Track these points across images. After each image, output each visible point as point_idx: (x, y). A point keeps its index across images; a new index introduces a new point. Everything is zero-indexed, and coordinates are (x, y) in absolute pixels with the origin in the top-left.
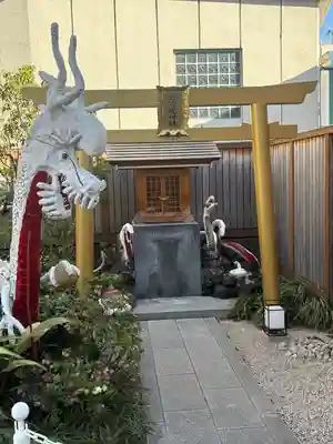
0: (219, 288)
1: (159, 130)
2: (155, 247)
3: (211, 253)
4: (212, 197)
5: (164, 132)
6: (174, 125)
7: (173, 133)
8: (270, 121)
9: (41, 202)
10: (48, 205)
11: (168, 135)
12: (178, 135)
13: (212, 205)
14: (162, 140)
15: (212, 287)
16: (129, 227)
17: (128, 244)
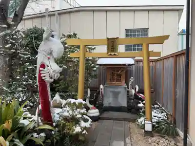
0: (133, 110)
1: (108, 53)
2: (111, 94)
3: (131, 97)
4: (132, 78)
5: (109, 54)
6: (113, 51)
7: (113, 54)
8: (150, 50)
9: (41, 75)
10: (45, 76)
11: (111, 55)
12: (115, 55)
13: (132, 80)
15: (131, 109)
16: (102, 86)
17: (102, 92)
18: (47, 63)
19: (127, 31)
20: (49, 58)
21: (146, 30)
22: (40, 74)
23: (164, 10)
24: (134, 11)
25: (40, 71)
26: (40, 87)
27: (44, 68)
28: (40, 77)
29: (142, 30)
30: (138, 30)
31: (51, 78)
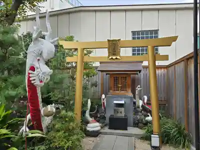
0: (140, 125)
1: (109, 56)
3: (138, 109)
4: (139, 86)
5: (110, 58)
6: (114, 55)
7: (114, 57)
9: (31, 79)
10: (34, 80)
11: (112, 58)
12: (116, 58)
13: (139, 89)
14: (112, 61)
15: (137, 124)
16: (103, 96)
17: (104, 103)
18: (36, 65)
19: (134, 33)
20: (39, 60)
21: (156, 32)
22: (29, 77)
23: (176, 9)
24: (142, 10)
25: (29, 74)
26: (29, 93)
27: (34, 71)
28: (29, 81)
29: (151, 32)
30: (147, 32)
31: (41, 82)
